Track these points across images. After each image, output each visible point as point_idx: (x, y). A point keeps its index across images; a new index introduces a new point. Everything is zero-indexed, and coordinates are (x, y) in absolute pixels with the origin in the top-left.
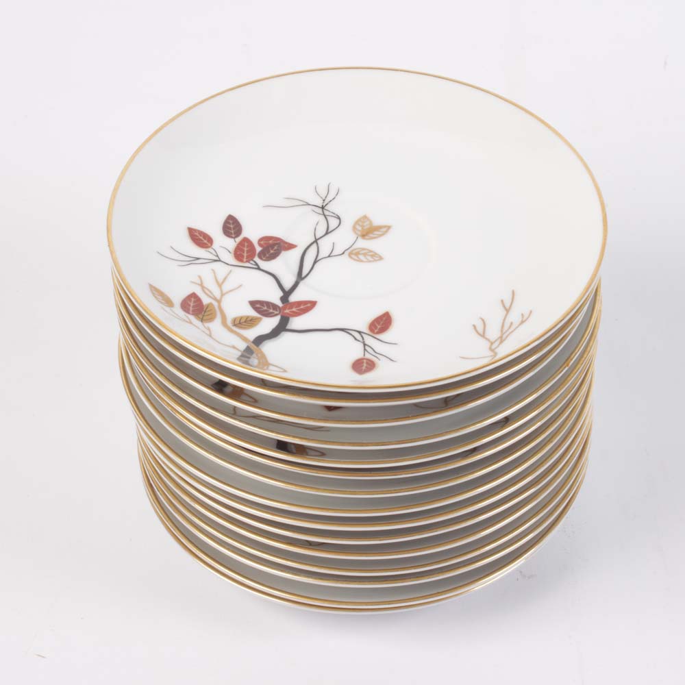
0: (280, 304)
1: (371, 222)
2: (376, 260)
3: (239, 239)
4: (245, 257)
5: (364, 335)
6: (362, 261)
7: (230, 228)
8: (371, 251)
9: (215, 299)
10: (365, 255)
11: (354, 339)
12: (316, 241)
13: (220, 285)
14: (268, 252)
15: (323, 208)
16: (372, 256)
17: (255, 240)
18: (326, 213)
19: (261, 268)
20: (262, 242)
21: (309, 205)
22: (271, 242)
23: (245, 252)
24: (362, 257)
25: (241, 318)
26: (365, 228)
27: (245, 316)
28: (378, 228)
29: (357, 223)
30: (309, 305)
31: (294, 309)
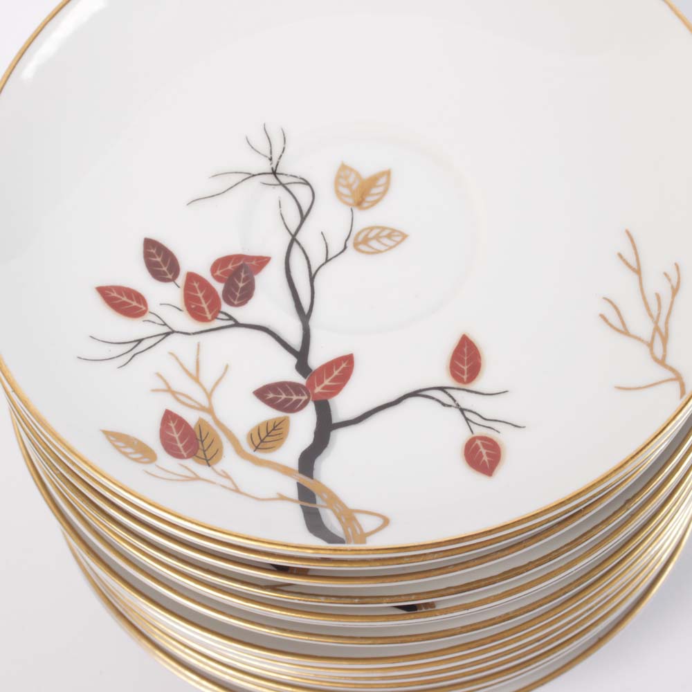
0: (299, 379)
1: (358, 175)
2: (398, 243)
3: (181, 279)
4: (207, 310)
5: (452, 392)
6: (379, 252)
7: (157, 264)
8: (383, 229)
9: (202, 409)
10: (377, 238)
11: (440, 405)
12: (294, 239)
13: (196, 379)
14: (237, 288)
15: (274, 173)
16: (389, 236)
17: (206, 274)
18: (284, 179)
19: (241, 321)
20: (218, 273)
21: (254, 175)
22: (230, 267)
23: (203, 301)
24: (374, 244)
25: (259, 429)
26: (355, 187)
27: (263, 423)
28: (373, 181)
29: (337, 183)
30: (344, 365)
31: (327, 382)
